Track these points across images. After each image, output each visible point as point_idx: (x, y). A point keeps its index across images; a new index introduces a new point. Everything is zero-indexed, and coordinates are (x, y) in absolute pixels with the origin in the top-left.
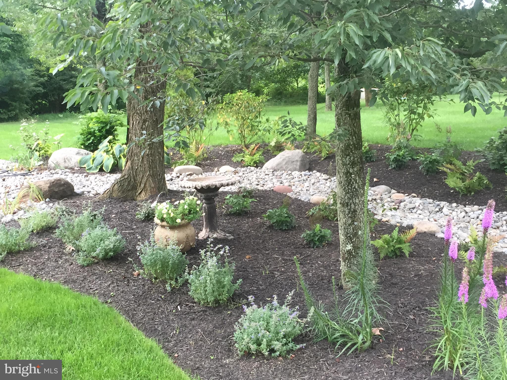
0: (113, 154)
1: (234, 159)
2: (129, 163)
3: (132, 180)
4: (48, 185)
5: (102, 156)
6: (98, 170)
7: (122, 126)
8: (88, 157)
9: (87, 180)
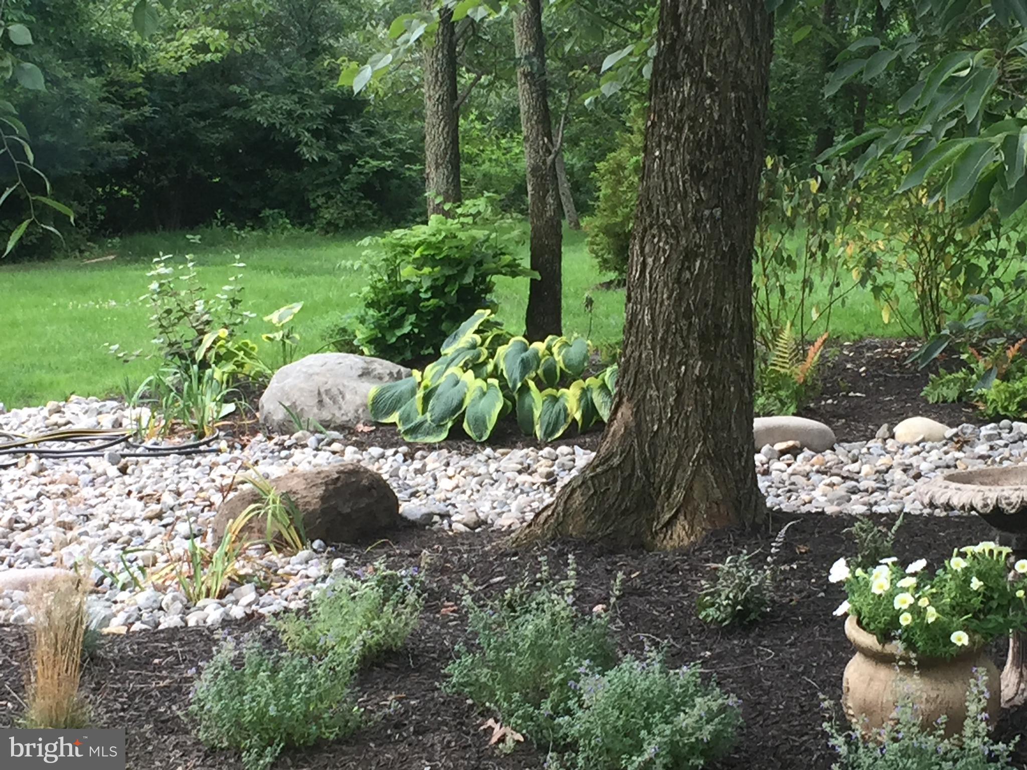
0: (496, 373)
1: (931, 394)
2: (625, 411)
3: (638, 472)
4: (320, 491)
5: (457, 382)
6: (444, 435)
7: (514, 274)
8: (403, 385)
9: (418, 472)
